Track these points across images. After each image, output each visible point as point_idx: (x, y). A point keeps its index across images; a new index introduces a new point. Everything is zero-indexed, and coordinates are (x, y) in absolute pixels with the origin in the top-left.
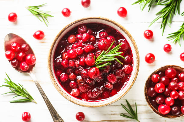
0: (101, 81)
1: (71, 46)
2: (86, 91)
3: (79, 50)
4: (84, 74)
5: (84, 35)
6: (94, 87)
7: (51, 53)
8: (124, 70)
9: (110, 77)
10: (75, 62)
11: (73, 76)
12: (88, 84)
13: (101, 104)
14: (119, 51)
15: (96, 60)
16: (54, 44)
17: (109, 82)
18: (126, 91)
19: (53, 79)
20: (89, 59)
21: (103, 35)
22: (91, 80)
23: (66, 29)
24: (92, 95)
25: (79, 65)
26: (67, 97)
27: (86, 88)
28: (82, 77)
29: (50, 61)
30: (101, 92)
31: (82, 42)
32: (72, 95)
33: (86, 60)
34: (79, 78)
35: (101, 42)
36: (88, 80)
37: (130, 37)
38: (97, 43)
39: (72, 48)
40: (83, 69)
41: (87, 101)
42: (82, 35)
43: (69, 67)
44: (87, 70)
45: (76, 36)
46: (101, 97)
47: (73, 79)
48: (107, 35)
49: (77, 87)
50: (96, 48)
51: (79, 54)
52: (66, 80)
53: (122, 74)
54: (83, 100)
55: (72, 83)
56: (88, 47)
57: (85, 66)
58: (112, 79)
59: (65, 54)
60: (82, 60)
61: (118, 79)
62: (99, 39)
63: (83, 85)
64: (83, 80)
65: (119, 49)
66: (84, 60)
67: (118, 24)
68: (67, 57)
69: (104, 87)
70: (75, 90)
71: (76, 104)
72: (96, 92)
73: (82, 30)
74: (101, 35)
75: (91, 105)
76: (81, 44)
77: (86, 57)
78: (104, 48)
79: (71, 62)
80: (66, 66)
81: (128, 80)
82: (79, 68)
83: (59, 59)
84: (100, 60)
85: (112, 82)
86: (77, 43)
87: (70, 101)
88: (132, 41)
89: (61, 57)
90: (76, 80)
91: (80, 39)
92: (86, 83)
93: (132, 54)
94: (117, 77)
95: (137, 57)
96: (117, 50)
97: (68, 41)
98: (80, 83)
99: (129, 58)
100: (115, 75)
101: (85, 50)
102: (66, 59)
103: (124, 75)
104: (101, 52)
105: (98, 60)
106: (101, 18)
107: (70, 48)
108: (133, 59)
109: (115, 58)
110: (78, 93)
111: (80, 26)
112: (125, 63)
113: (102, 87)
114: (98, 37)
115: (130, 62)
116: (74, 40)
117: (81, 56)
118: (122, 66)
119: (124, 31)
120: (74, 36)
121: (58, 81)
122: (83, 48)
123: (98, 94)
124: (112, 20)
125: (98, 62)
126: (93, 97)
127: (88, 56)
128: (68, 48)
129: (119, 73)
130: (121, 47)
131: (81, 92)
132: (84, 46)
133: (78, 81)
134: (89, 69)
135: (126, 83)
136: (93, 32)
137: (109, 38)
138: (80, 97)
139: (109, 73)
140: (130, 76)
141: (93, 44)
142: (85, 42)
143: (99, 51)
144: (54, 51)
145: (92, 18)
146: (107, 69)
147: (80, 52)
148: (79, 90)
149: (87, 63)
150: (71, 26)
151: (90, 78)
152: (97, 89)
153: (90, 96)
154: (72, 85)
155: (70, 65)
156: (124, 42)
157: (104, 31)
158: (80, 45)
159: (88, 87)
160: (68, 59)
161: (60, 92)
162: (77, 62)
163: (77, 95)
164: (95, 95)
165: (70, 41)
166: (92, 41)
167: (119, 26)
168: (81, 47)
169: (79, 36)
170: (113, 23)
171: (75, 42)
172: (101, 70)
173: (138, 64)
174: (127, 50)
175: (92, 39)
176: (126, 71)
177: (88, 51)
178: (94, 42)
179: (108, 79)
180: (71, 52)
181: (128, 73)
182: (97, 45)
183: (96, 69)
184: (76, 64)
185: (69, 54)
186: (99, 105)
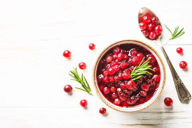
0: (137, 90)
1: (109, 65)
2: (126, 100)
3: (116, 67)
4: (123, 86)
5: (119, 55)
6: (131, 96)
7: (94, 73)
8: (154, 80)
9: (144, 86)
10: (114, 77)
11: (114, 89)
12: (127, 94)
13: (140, 109)
14: (149, 64)
15: (130, 74)
16: (96, 65)
17: (143, 90)
18: (158, 96)
19: (99, 93)
20: (125, 74)
21: (134, 53)
22: (129, 90)
23: (104, 52)
24: (131, 102)
25: (118, 79)
26: (112, 106)
27: (125, 97)
28: (121, 89)
29: (95, 79)
30: (138, 99)
31: (118, 61)
32: (115, 104)
33: (123, 75)
34: (119, 90)
35: (133, 59)
36: (126, 91)
37: (155, 53)
38: (130, 60)
39: (111, 67)
40: (121, 83)
41: (127, 107)
42: (117, 55)
43: (110, 83)
44: (124, 83)
45: (112, 57)
46: (138, 103)
47: (114, 91)
48: (137, 52)
49: (118, 97)
50: (129, 64)
51: (117, 71)
52: (109, 92)
53: (152, 82)
54: (124, 107)
55: (114, 95)
56: (123, 64)
57: (123, 80)
58: (145, 88)
59: (105, 72)
60: (120, 76)
61: (150, 87)
62: (131, 56)
63: (123, 95)
64: (122, 91)
65: (148, 63)
66: (121, 75)
67: (145, 43)
68: (107, 74)
69: (139, 95)
70: (117, 100)
71: (119, 111)
72: (133, 100)
73: (117, 51)
74: (132, 53)
75: (132, 111)
76: (117, 62)
77: (122, 72)
78: (136, 64)
79: (111, 78)
80: (107, 82)
81: (158, 87)
82: (118, 82)
83: (101, 76)
84: (134, 74)
85: (146, 90)
86: (114, 62)
87: (114, 109)
88: (157, 55)
89: (103, 75)
90: (116, 92)
91: (116, 58)
92: (125, 93)
93: (158, 65)
94: (149, 86)
95: (163, 68)
96: (147, 64)
97: (106, 61)
98: (120, 94)
99: (157, 69)
100: (147, 84)
101: (121, 67)
102: (107, 76)
103: (154, 83)
104: (134, 67)
105: (133, 74)
106: (131, 40)
107: (108, 66)
108: (160, 70)
109: (146, 71)
110: (120, 102)
111: (115, 48)
112: (154, 73)
113: (138, 95)
114: (130, 55)
115: (158, 72)
116: (111, 60)
117: (119, 72)
118: (152, 76)
119: (150, 48)
120: (111, 57)
121: (102, 94)
122: (119, 66)
123: (136, 101)
124: (140, 41)
125: (133, 76)
126: (132, 104)
127: (124, 72)
128: (107, 67)
129: (150, 82)
130: (149, 62)
131: (122, 101)
132: (120, 64)
133: (118, 93)
134: (126, 82)
135: (156, 89)
136: (125, 51)
137: (138, 55)
138: (121, 105)
139: (142, 83)
140: (159, 84)
141: (127, 62)
142: (121, 60)
143: (132, 67)
144: (96, 70)
145: (124, 41)
146: (140, 80)
147: (117, 69)
148: (120, 99)
149: (124, 78)
150: (107, 49)
151: (127, 89)
152: (134, 97)
153: (129, 103)
154: (114, 96)
155: (111, 81)
156: (151, 57)
157: (134, 50)
158: (117, 64)
159: (127, 96)
160: (108, 76)
161: (105, 104)
162: (116, 77)
163: (119, 103)
164: (133, 102)
165: (108, 61)
166: (126, 59)
167: (146, 45)
168: (117, 65)
169: (115, 56)
170: (141, 43)
171: (112, 61)
172: (136, 82)
173: (165, 74)
174: (154, 63)
175: (126, 57)
176: (155, 80)
177: (124, 67)
178: (127, 59)
179: (142, 88)
180: (110, 70)
181: (158, 81)
182: (130, 62)
183: (132, 81)
184: (115, 79)
185: (108, 72)
186: (138, 110)
